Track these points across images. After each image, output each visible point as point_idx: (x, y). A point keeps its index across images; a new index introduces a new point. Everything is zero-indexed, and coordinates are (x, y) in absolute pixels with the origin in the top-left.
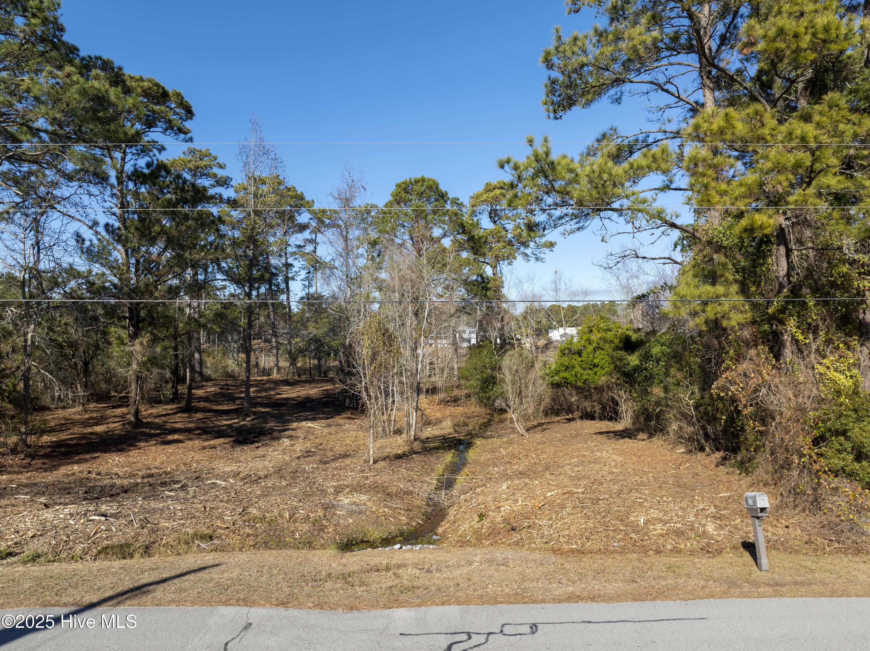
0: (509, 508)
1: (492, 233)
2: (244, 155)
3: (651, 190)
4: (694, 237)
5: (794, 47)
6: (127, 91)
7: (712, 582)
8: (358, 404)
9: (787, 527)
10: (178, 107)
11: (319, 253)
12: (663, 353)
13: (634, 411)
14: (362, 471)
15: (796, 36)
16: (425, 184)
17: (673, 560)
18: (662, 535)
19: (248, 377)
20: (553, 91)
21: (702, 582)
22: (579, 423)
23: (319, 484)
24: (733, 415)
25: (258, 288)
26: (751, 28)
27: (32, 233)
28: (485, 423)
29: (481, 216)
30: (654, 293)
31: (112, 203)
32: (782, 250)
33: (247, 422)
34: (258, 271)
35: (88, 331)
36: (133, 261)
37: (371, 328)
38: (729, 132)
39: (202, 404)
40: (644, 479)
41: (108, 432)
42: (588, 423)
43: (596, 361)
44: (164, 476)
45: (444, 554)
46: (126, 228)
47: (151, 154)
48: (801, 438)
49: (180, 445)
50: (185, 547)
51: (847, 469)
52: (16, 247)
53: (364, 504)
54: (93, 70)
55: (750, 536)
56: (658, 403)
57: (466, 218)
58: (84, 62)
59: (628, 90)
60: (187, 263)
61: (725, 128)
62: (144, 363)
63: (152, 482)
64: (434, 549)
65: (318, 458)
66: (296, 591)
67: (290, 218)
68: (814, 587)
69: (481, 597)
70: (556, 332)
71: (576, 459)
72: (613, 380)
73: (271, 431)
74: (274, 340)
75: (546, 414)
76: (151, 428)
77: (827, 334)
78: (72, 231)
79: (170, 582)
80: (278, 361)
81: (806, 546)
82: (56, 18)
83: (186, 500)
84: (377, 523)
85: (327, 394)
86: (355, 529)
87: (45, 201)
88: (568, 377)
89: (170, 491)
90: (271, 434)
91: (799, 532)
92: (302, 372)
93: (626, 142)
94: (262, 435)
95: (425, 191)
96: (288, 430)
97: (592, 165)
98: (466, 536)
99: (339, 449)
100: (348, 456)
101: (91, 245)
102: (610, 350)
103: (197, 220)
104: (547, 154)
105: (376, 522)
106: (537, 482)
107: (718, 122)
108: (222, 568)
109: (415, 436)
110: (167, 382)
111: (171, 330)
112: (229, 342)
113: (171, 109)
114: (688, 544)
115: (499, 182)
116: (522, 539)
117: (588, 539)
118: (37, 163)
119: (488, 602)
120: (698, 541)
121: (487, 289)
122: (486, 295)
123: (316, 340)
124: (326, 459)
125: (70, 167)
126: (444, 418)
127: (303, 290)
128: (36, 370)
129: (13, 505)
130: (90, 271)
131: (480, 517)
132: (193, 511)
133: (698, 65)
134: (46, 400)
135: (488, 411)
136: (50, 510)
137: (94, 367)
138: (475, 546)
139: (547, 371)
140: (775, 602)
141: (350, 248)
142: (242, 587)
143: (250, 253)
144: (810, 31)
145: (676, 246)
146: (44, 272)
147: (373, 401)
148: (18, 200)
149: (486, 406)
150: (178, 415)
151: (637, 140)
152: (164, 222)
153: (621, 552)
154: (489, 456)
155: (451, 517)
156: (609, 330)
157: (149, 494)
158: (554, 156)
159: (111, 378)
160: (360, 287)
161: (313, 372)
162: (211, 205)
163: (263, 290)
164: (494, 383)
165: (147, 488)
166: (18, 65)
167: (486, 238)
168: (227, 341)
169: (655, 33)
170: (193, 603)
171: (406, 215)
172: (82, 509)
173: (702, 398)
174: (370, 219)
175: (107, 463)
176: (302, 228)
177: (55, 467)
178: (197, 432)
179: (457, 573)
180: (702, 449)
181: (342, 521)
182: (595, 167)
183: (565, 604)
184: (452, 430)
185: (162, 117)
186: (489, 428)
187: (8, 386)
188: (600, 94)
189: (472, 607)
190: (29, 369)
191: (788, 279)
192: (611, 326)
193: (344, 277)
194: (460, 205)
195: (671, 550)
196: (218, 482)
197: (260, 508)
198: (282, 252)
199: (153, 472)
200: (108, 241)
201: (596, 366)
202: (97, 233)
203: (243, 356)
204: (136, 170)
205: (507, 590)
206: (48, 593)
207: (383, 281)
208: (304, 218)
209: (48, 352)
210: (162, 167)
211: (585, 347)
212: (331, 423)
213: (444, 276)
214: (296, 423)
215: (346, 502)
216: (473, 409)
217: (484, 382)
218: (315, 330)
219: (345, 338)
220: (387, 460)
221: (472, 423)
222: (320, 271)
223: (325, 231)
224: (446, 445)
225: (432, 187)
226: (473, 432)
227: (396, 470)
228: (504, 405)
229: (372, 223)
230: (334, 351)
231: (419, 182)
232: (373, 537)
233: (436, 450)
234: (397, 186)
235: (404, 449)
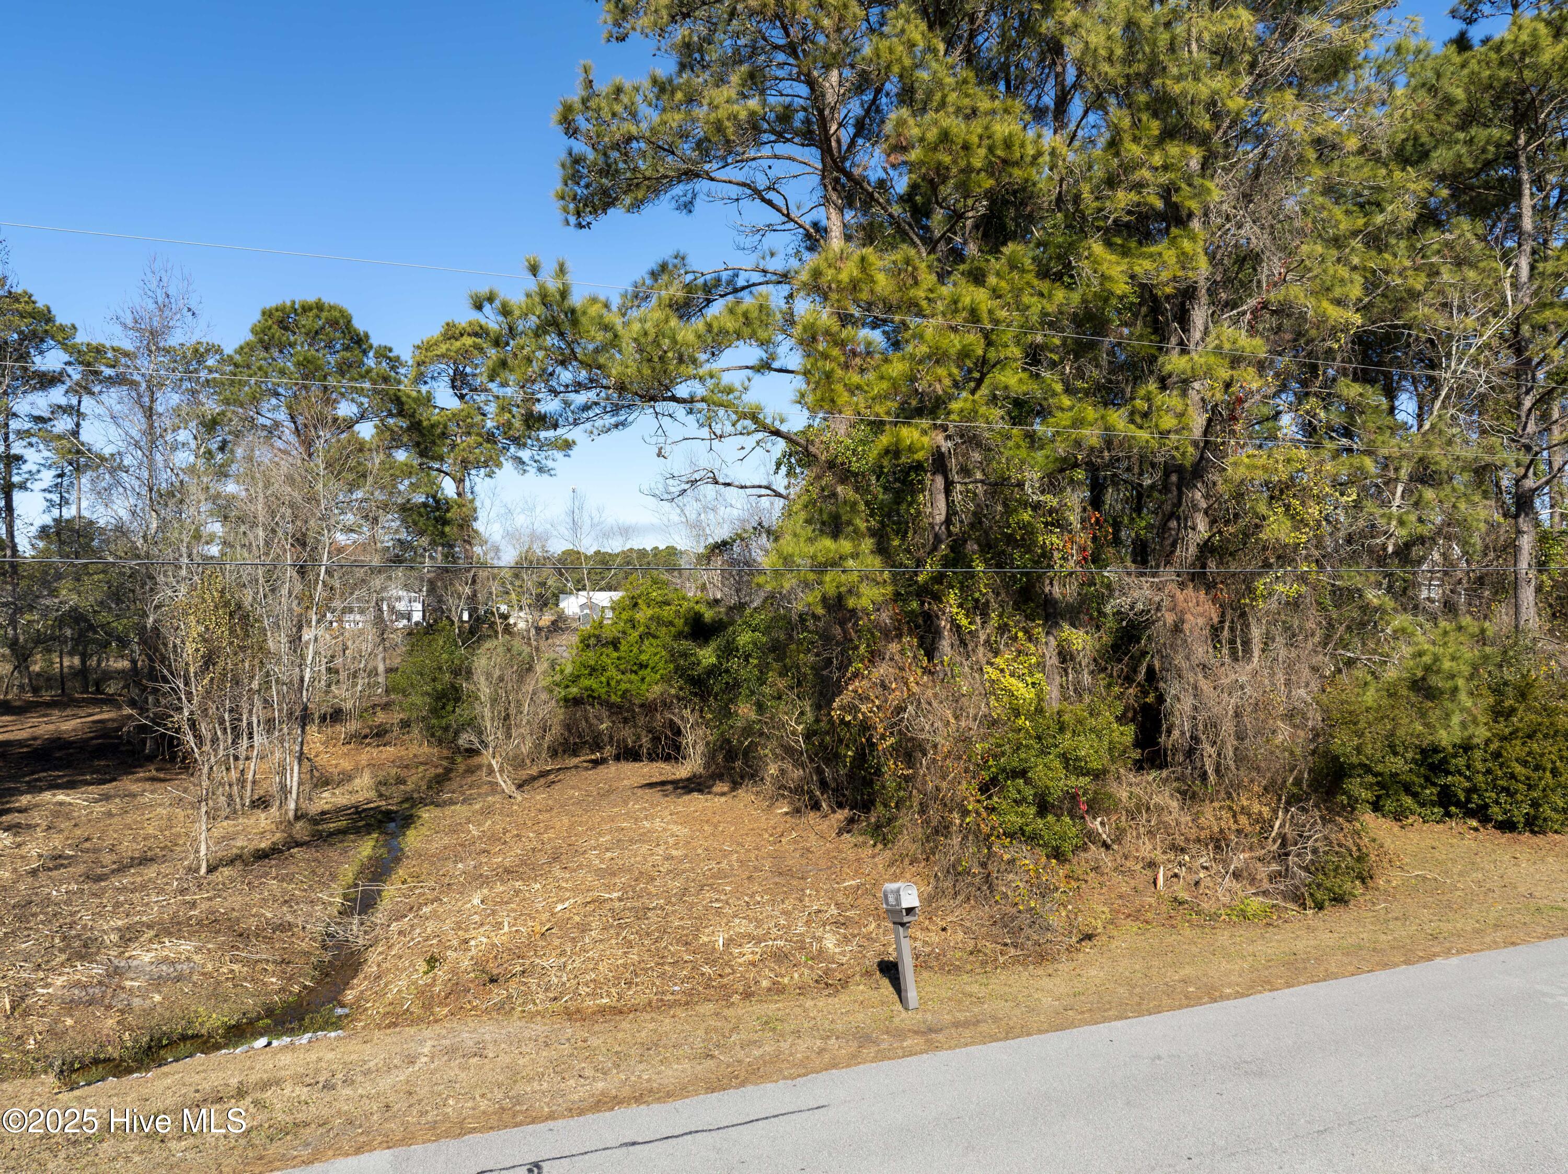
0: (485, 940)
1: (456, 418)
3: (741, 368)
4: (808, 453)
5: (963, 164)
7: (833, 1040)
8: (174, 754)
9: (944, 929)
11: (84, 436)
12: (755, 644)
13: (708, 744)
14: (183, 891)
15: (966, 147)
16: (324, 314)
17: (770, 1008)
18: (753, 964)
20: (575, 177)
21: (818, 1042)
22: (612, 769)
23: (84, 927)
24: (863, 749)
26: (901, 123)
28: (438, 776)
29: (435, 385)
30: (742, 540)
32: (940, 481)
37: (203, 600)
38: (866, 288)
40: (724, 865)
42: (628, 768)
43: (644, 657)
45: (360, 1047)
48: (964, 785)
51: (1027, 829)
53: (188, 959)
55: (890, 950)
56: (747, 730)
57: (406, 387)
59: (705, 190)
61: (860, 280)
64: (339, 1038)
65: (82, 868)
67: (17, 359)
68: (983, 1027)
69: (434, 1126)
70: (572, 599)
71: (608, 837)
72: (673, 691)
75: (554, 753)
77: (1000, 616)
81: (971, 958)
84: (217, 996)
85: (101, 731)
86: (167, 1014)
88: (595, 686)
91: (960, 935)
92: (42, 682)
93: (701, 281)
95: (323, 328)
96: (9, 810)
97: (643, 321)
98: (401, 1002)
99: (129, 847)
100: (152, 860)
102: (668, 639)
104: (564, 294)
105: (214, 995)
106: (538, 886)
107: (849, 271)
109: (296, 810)
114: (796, 975)
115: (470, 324)
116: (510, 997)
117: (629, 983)
119: (447, 1134)
120: (811, 968)
121: (446, 522)
122: (443, 534)
123: (76, 617)
124: (99, 871)
126: (358, 770)
127: (48, 510)
131: (428, 962)
133: (820, 166)
135: (446, 753)
138: (420, 1020)
139: (558, 678)
140: (927, 1062)
141: (158, 431)
144: (986, 142)
145: (778, 465)
147: (207, 748)
149: (440, 742)
151: (719, 280)
153: (687, 1003)
154: (446, 840)
155: (371, 968)
156: (667, 603)
158: (577, 299)
160: (180, 512)
161: (70, 684)
164: (458, 700)
167: (445, 427)
169: (753, 103)
171: (282, 372)
173: (817, 721)
174: (203, 374)
176: (47, 381)
179: (385, 1083)
180: (816, 806)
181: (136, 1002)
182: (648, 326)
183: (590, 1117)
184: (372, 794)
186: (448, 786)
188: (657, 192)
189: (417, 1148)
191: (948, 529)
192: (671, 596)
193: (144, 491)
194: (395, 363)
195: (769, 990)
201: (643, 666)
205: (483, 1105)
207: (230, 500)
211: (624, 633)
212: (112, 792)
213: (359, 494)
214: (29, 797)
215: (147, 959)
216: (414, 749)
217: (438, 699)
218: (75, 597)
219: (145, 615)
220: (238, 863)
221: (414, 778)
222: (89, 473)
223: (101, 392)
224: (361, 824)
225: (337, 323)
226: (415, 795)
227: (256, 883)
228: (476, 741)
229: (207, 381)
230: (119, 639)
231: (311, 309)
232: (207, 1025)
233: (341, 837)
234: (264, 313)
235: (274, 839)
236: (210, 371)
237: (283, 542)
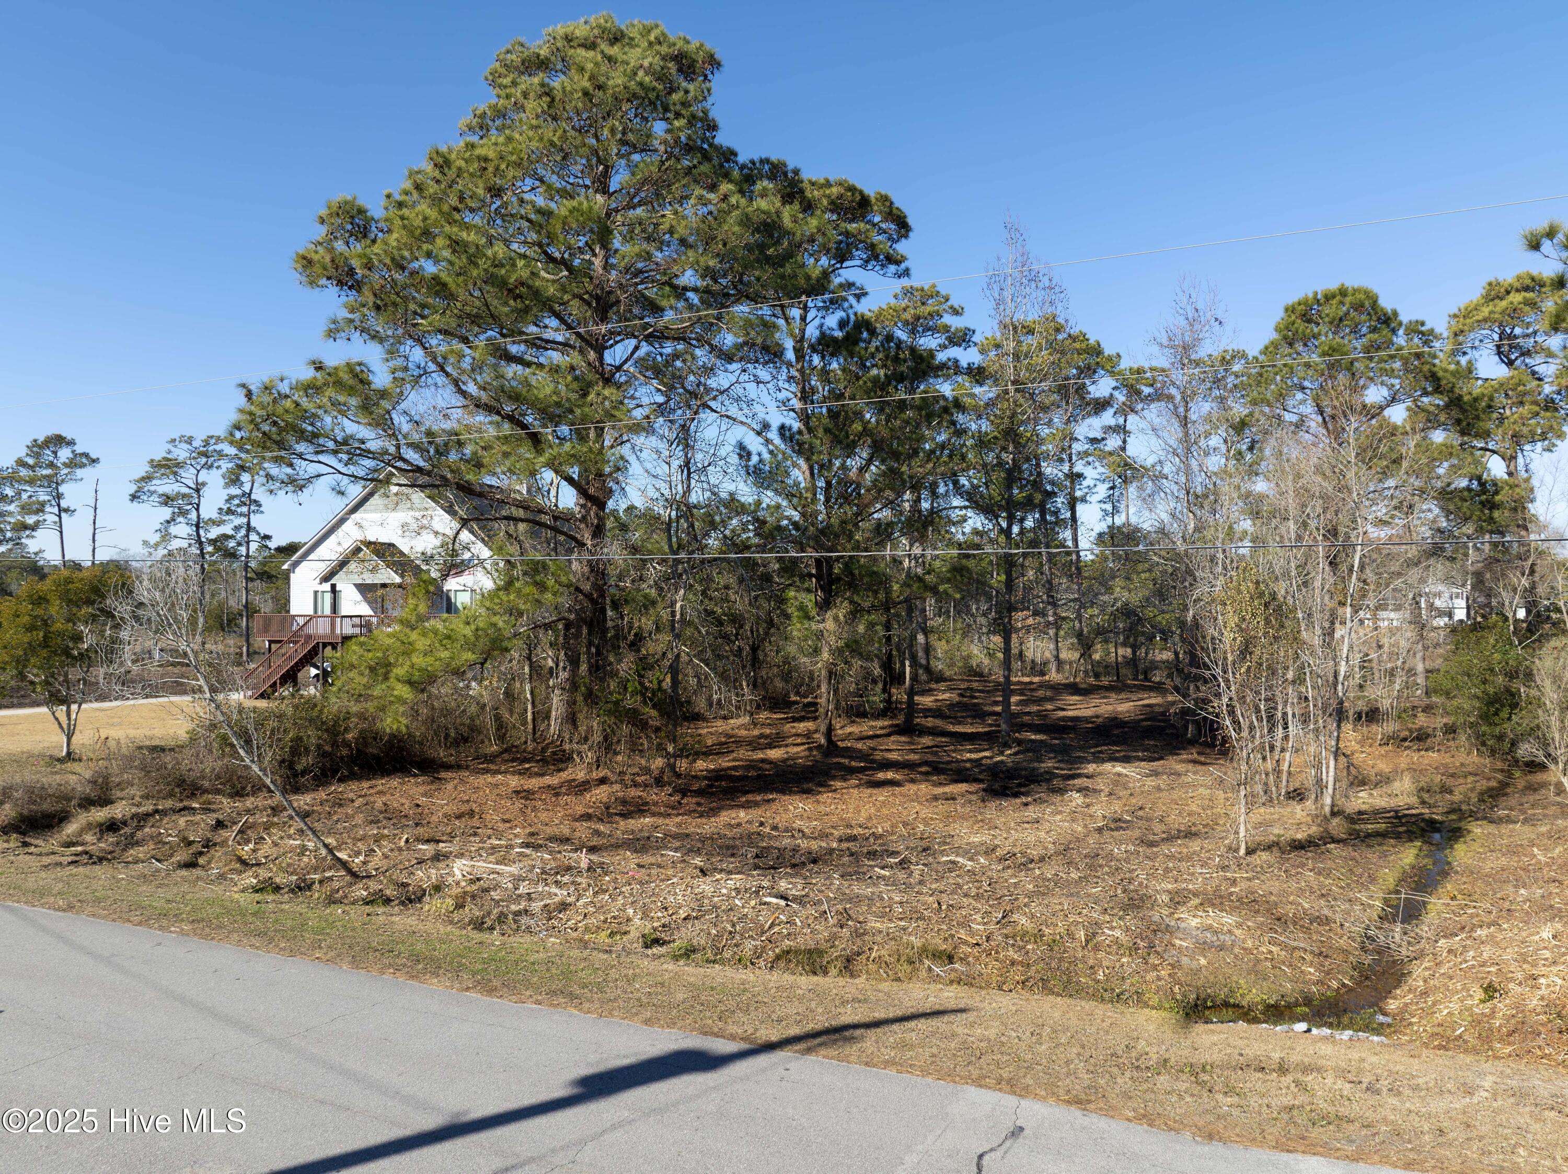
0: (1559, 981)
1: (1503, 387)
2: (996, 288)
6: (808, 207)
8: (1214, 738)
10: (885, 220)
11: (1131, 450)
14: (1224, 868)
16: (1348, 300)
19: (1007, 678)
23: (1141, 884)
25: (1022, 520)
27: (681, 447)
28: (1490, 789)
29: (1476, 354)
31: (789, 392)
33: (1006, 757)
34: (1022, 488)
35: (756, 597)
36: (821, 483)
37: (1239, 592)
39: (930, 722)
41: (787, 759)
44: (872, 840)
45: (1406, 1060)
46: (810, 430)
47: (846, 305)
49: (897, 790)
50: (909, 968)
52: (659, 471)
53: (1230, 932)
54: (759, 182)
57: (1442, 362)
58: (745, 171)
60: (904, 482)
62: (840, 651)
63: (854, 849)
64: (1382, 1044)
65: (1137, 833)
66: (1102, 1082)
67: (1077, 391)
73: (1049, 777)
74: (1051, 613)
76: (851, 758)
78: (734, 442)
79: (886, 1028)
80: (1057, 649)
82: (705, 112)
83: (909, 886)
84: (1255, 971)
85: (1151, 714)
86: (1212, 979)
87: (696, 398)
89: (883, 868)
90: (1048, 781)
92: (1101, 669)
94: (1033, 782)
95: (1347, 313)
96: (1079, 776)
98: (1453, 1026)
99: (1176, 821)
100: (1195, 834)
101: (761, 461)
103: (920, 409)
108: (971, 1016)
109: (1333, 806)
110: (874, 682)
111: (882, 596)
112: (972, 615)
113: (874, 225)
115: (1519, 278)
118: (684, 339)
121: (1493, 506)
122: (1491, 520)
123: (1127, 612)
124: (1151, 837)
125: (729, 340)
126: (1397, 773)
127: (1103, 519)
128: (687, 658)
129: (659, 866)
130: (758, 503)
131: (1486, 990)
132: (921, 908)
134: (701, 704)
135: (1499, 765)
136: (708, 879)
137: (766, 655)
138: (1477, 1051)
141: (1192, 437)
142: (1006, 1058)
143: (1008, 458)
146: (695, 507)
147: (1245, 734)
148: (660, 399)
149: (1493, 752)
150: (892, 738)
152: (868, 416)
154: (1504, 861)
155: (1416, 982)
157: (850, 870)
159: (790, 672)
160: (1214, 512)
161: (1123, 671)
162: (940, 380)
163: (1029, 523)
164: (1514, 706)
165: (846, 859)
166: (658, 195)
167: (1491, 399)
168: (969, 612)
170: (925, 1072)
171: (1308, 365)
172: (753, 884)
174: (1231, 380)
175: (786, 810)
176: (1100, 406)
177: (713, 812)
178: (923, 769)
179: (1438, 1105)
181: (1185, 960)
184: (1414, 800)
185: (861, 242)
186: (1504, 802)
187: (651, 682)
190: (678, 656)
193: (1182, 494)
194: (1428, 337)
196: (959, 859)
197: (1033, 916)
198: (1064, 454)
199: (855, 832)
200: (784, 454)
202: (768, 441)
203: (997, 639)
204: (823, 334)
206: (708, 1014)
207: (1261, 497)
208: (1102, 387)
209: (703, 631)
210: (864, 324)
212: (1160, 770)
213: (1391, 483)
214: (1094, 766)
215: (1193, 924)
216: (1461, 757)
217: (1490, 703)
218: (1126, 594)
219: (1186, 608)
220: (1274, 849)
221: (1462, 789)
222: (1134, 484)
223: (1143, 409)
224: (1401, 829)
225: (1362, 306)
226: (1464, 807)
227: (1293, 872)
228: (1541, 753)
229: (1235, 386)
230: (1162, 632)
231: (1334, 297)
232: (1248, 998)
233: (1379, 839)
234: (1287, 310)
235: (1311, 832)
236: (1237, 376)
237: (1315, 533)
